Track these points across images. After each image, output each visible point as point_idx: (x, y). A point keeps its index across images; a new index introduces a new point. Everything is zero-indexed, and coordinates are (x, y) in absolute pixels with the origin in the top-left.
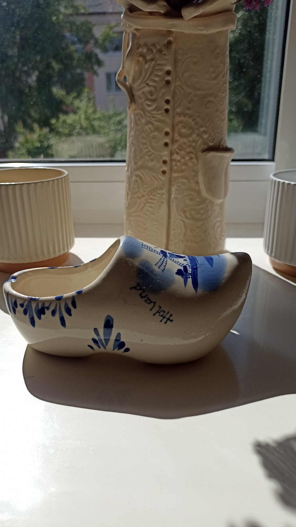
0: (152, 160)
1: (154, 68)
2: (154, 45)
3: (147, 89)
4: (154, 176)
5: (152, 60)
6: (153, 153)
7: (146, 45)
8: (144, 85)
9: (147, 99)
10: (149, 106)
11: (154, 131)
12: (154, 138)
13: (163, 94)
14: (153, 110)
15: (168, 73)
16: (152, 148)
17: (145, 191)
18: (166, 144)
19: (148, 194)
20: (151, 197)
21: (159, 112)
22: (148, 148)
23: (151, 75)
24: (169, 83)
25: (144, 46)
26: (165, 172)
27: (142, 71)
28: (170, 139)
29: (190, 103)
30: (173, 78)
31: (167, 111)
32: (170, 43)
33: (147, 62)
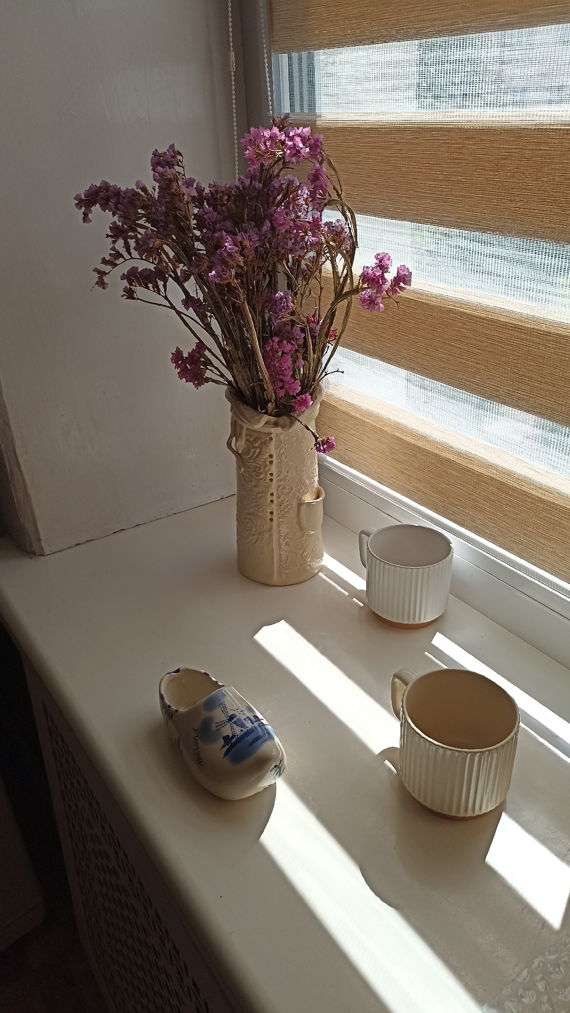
0: (261, 512)
1: (259, 453)
2: (259, 438)
3: (255, 464)
4: (263, 522)
5: (258, 447)
9: (255, 471)
10: (258, 476)
13: (267, 470)
14: (261, 479)
15: (271, 456)
18: (272, 501)
23: (258, 455)
24: (271, 462)
25: (251, 436)
26: (271, 520)
27: (250, 452)
28: (274, 498)
29: (287, 473)
30: (274, 459)
31: (271, 480)
32: (271, 439)
33: (254, 447)
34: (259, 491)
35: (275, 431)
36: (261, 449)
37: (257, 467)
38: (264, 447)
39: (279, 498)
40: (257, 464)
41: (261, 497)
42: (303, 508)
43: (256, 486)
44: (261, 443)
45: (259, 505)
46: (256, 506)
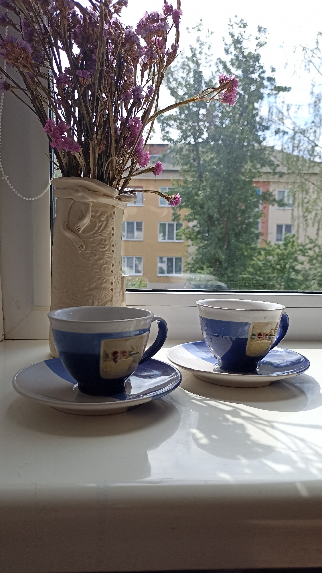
0: (104, 283)
1: (106, 226)
2: (106, 213)
3: (100, 237)
4: (106, 293)
5: (105, 221)
6: (105, 278)
8: (98, 235)
9: (102, 244)
10: (102, 248)
11: (106, 264)
13: (111, 241)
14: (105, 251)
15: (113, 229)
16: (105, 275)
18: (112, 272)
21: (109, 252)
22: (101, 275)
24: (113, 235)
25: (97, 212)
26: (112, 290)
27: (95, 227)
28: (114, 269)
30: (115, 232)
31: (113, 251)
33: (100, 221)
34: (103, 262)
36: (108, 221)
37: (102, 240)
38: (110, 219)
40: (103, 236)
41: (105, 269)
43: (100, 259)
44: (108, 217)
45: (102, 277)
46: (99, 279)
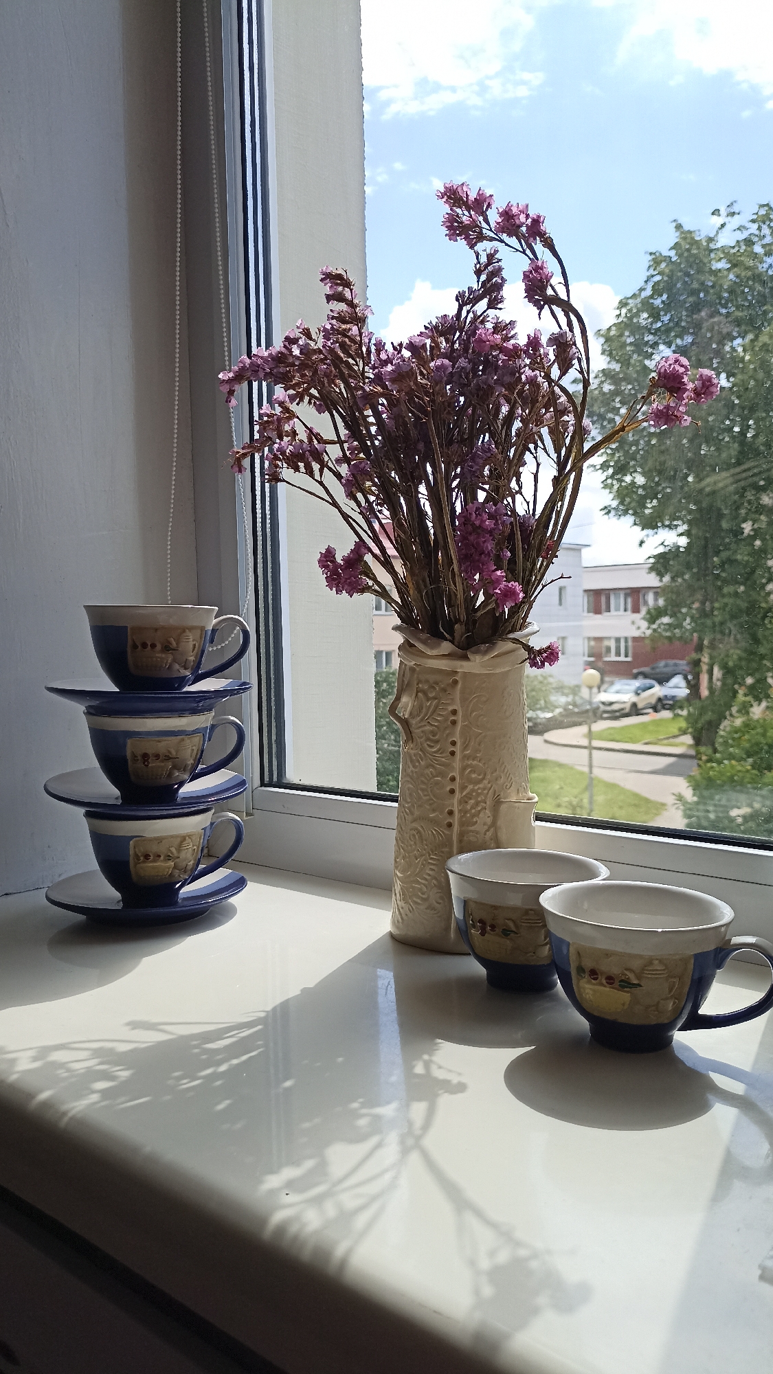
0: (434, 811)
1: (436, 707)
2: (437, 683)
3: (428, 728)
4: (435, 830)
5: (435, 698)
6: (435, 802)
7: (427, 681)
8: (426, 724)
9: (428, 739)
10: (431, 747)
11: (437, 777)
12: (437, 783)
13: (447, 735)
14: (435, 752)
15: (454, 712)
16: (434, 796)
17: (425, 850)
18: (452, 791)
19: (429, 853)
20: (432, 856)
21: (443, 755)
22: (428, 795)
23: (434, 711)
24: (454, 723)
25: (425, 682)
26: (450, 825)
27: (422, 708)
28: (456, 786)
29: (479, 745)
30: (459, 717)
31: (453, 753)
32: (456, 682)
34: (432, 773)
35: (463, 667)
36: (440, 699)
37: (431, 732)
38: (444, 697)
39: (463, 788)
40: (432, 725)
41: (435, 785)
42: (503, 808)
43: (428, 766)
44: (441, 690)
45: (431, 800)
